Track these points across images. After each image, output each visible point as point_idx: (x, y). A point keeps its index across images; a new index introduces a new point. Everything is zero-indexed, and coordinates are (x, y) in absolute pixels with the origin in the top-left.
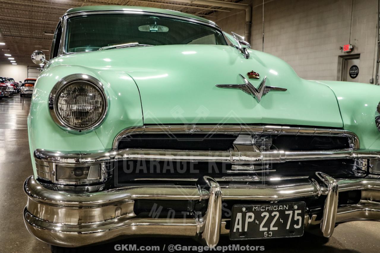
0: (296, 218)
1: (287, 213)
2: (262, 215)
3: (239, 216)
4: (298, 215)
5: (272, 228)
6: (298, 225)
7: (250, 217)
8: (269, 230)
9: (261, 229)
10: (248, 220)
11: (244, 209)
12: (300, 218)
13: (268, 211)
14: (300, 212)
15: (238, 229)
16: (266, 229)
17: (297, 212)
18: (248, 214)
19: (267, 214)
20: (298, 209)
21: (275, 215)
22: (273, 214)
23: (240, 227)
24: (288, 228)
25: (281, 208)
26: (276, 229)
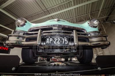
3: (48, 39)
4: (66, 40)
5: (58, 43)
6: (66, 42)
8: (57, 43)
9: (55, 43)
10: (50, 40)
11: (49, 37)
12: (67, 41)
13: (56, 38)
15: (48, 43)
16: (56, 43)
17: (65, 39)
22: (58, 39)
24: (63, 43)
25: (60, 37)
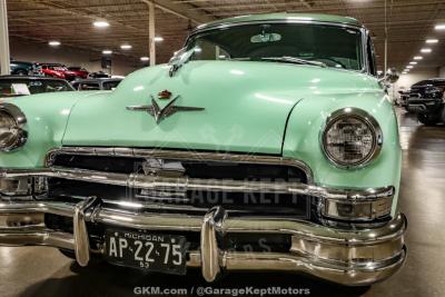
0: (175, 253)
1: (163, 245)
2: (136, 243)
3: (113, 240)
4: (177, 250)
5: (147, 259)
6: (178, 261)
7: (123, 243)
8: (144, 261)
9: (136, 258)
10: (121, 246)
11: (116, 234)
12: (180, 254)
13: (140, 239)
14: (179, 247)
15: (113, 254)
16: (141, 259)
17: (174, 246)
18: (121, 240)
19: (141, 243)
20: (176, 243)
21: (149, 246)
22: (147, 244)
23: (115, 251)
24: (166, 262)
25: (155, 238)
26: (152, 260)
